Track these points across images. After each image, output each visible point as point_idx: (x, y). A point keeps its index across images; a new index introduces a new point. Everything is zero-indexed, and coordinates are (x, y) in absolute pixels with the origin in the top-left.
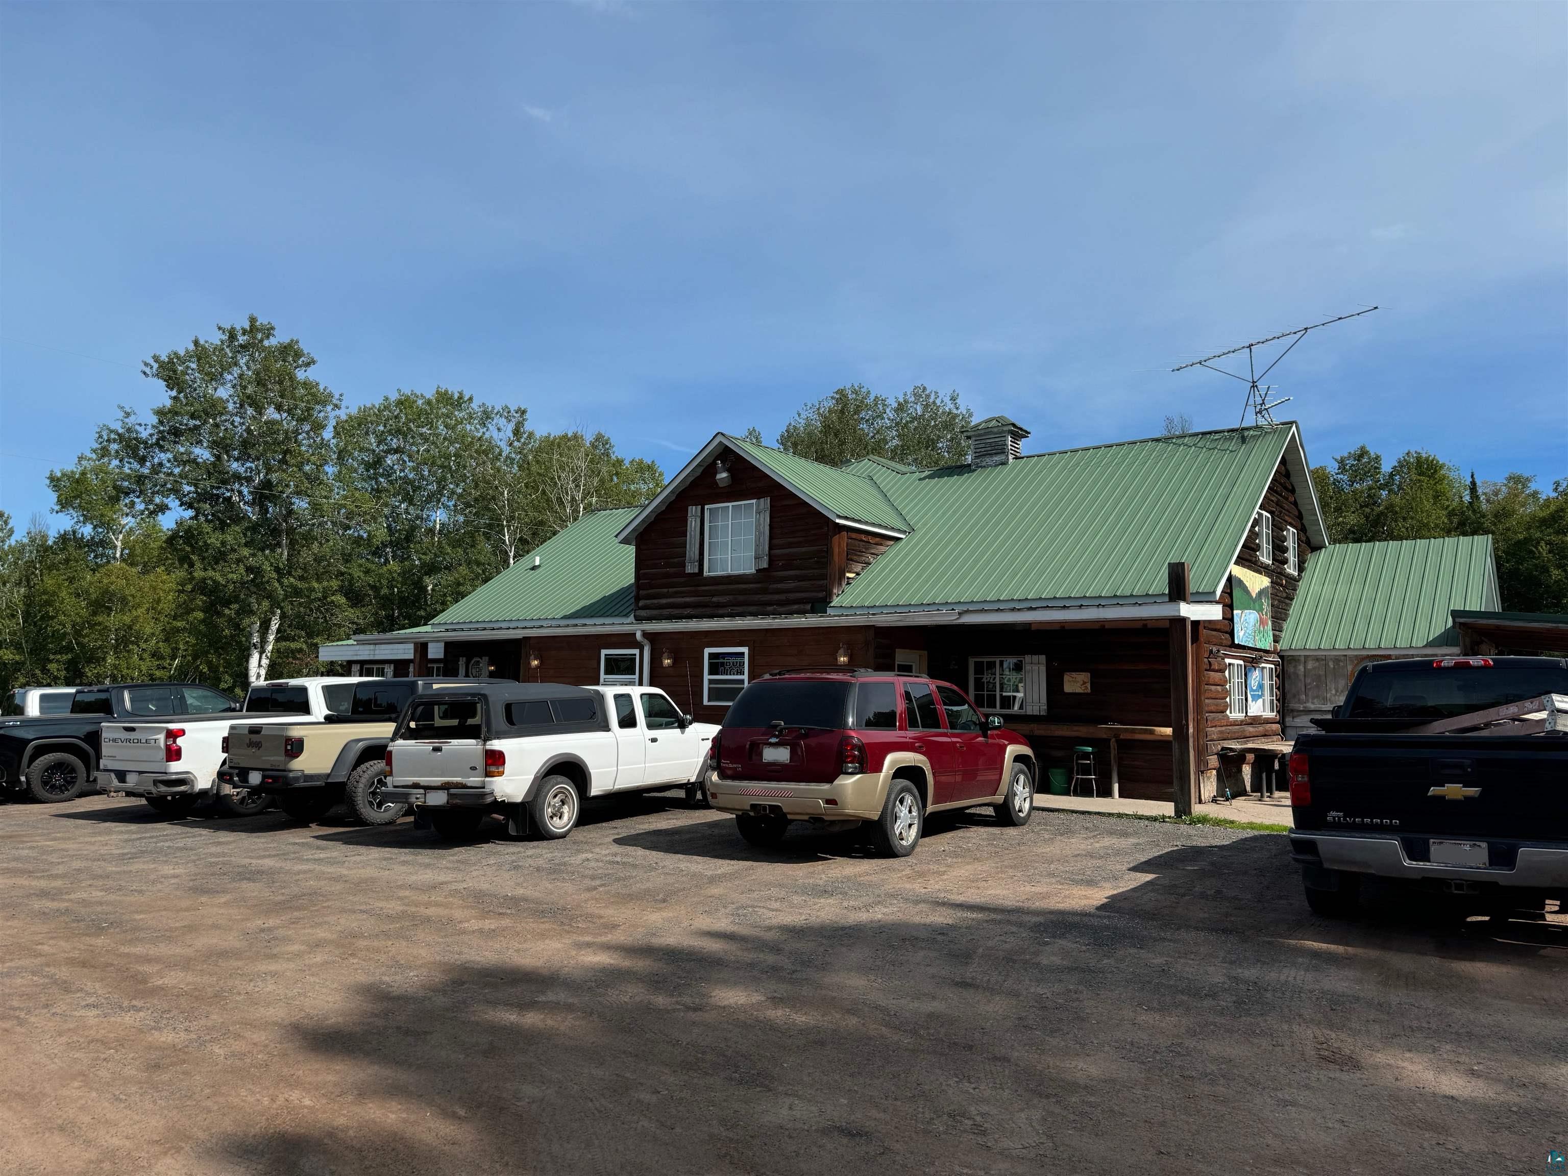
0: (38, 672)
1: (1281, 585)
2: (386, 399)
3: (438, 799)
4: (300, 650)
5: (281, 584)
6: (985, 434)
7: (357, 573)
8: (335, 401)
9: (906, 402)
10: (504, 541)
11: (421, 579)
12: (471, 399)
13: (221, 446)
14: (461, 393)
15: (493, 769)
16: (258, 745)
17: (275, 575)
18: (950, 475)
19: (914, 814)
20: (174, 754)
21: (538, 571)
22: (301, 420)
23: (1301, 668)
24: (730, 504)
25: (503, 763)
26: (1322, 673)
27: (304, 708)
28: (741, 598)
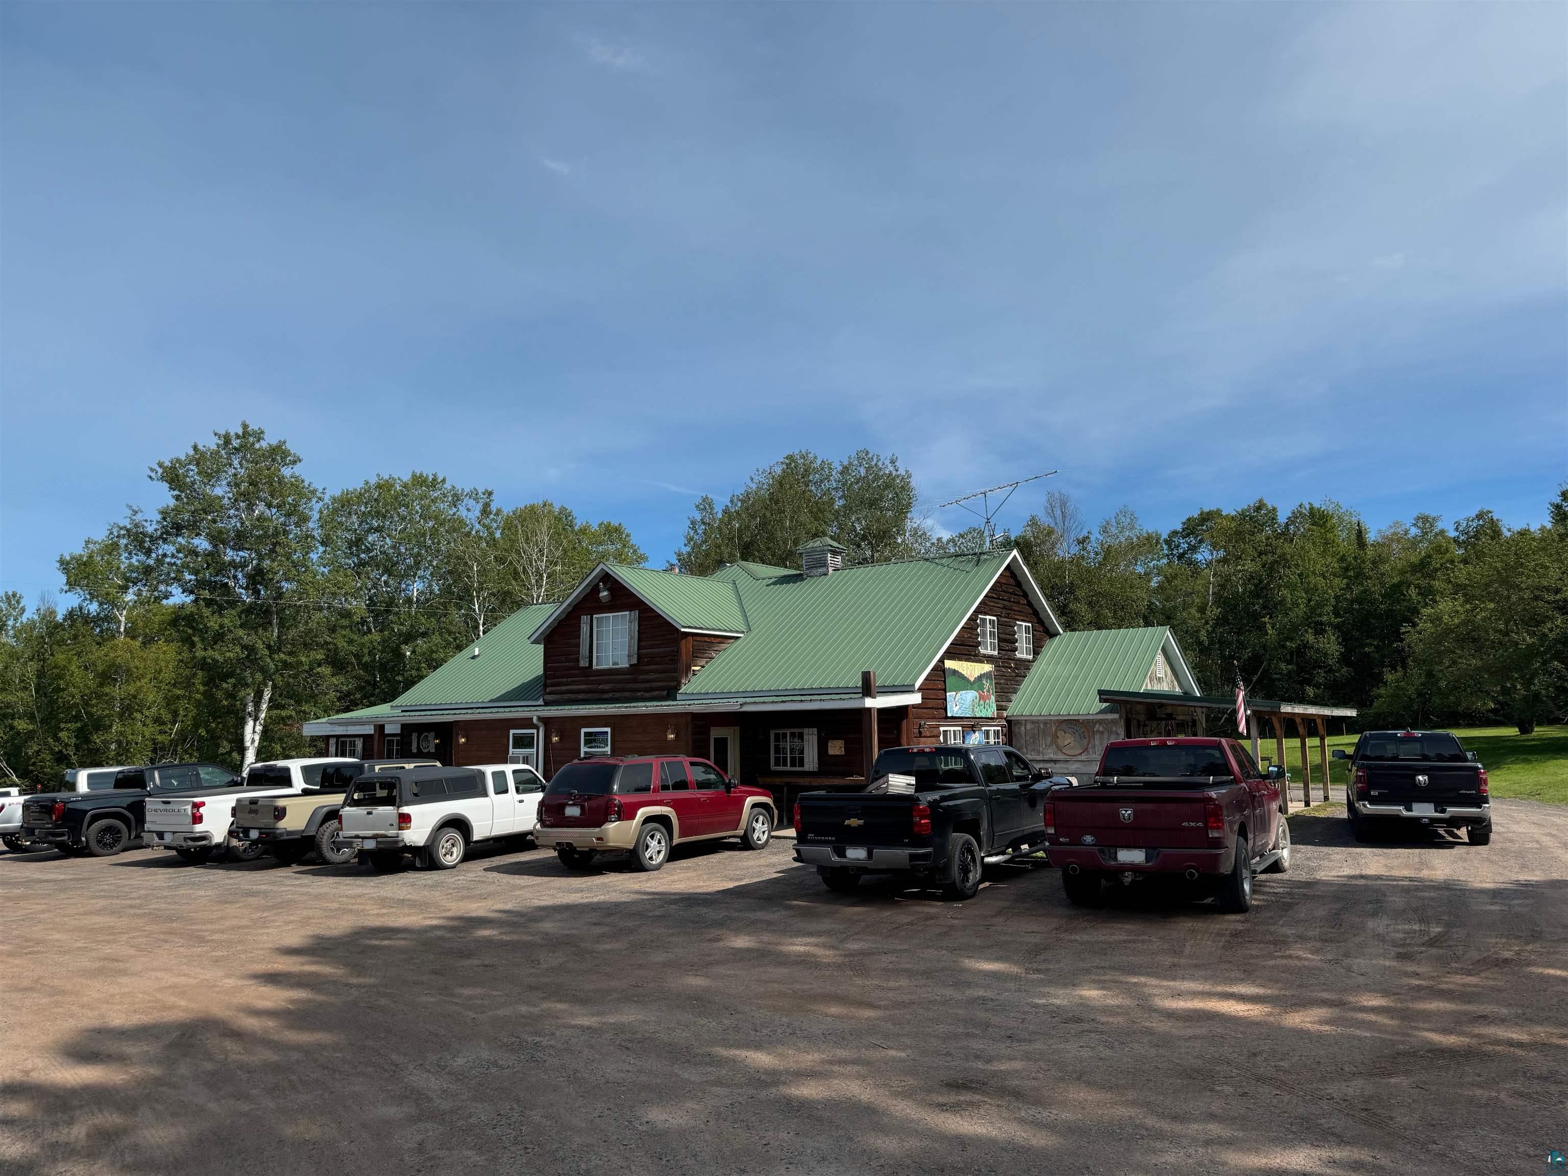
0: (50, 740)
1: (1010, 668)
2: (367, 483)
3: (370, 845)
4: (291, 717)
5: (273, 659)
6: (812, 552)
7: (342, 644)
8: (319, 495)
9: (850, 464)
10: (474, 610)
11: (398, 647)
12: (444, 481)
13: (217, 538)
14: (435, 475)
15: (403, 825)
16: (255, 812)
17: (267, 652)
18: (788, 582)
19: (663, 844)
20: (198, 819)
21: (478, 659)
22: (288, 515)
23: (1023, 728)
24: (611, 615)
25: (410, 821)
26: (1036, 732)
27: (288, 782)
28: (619, 686)
